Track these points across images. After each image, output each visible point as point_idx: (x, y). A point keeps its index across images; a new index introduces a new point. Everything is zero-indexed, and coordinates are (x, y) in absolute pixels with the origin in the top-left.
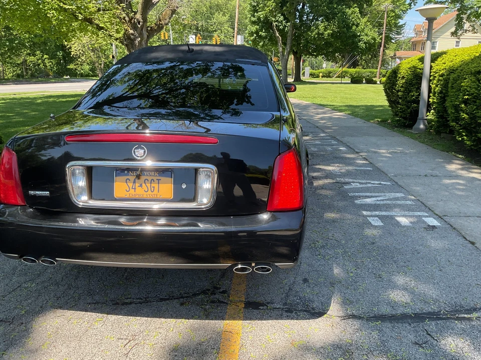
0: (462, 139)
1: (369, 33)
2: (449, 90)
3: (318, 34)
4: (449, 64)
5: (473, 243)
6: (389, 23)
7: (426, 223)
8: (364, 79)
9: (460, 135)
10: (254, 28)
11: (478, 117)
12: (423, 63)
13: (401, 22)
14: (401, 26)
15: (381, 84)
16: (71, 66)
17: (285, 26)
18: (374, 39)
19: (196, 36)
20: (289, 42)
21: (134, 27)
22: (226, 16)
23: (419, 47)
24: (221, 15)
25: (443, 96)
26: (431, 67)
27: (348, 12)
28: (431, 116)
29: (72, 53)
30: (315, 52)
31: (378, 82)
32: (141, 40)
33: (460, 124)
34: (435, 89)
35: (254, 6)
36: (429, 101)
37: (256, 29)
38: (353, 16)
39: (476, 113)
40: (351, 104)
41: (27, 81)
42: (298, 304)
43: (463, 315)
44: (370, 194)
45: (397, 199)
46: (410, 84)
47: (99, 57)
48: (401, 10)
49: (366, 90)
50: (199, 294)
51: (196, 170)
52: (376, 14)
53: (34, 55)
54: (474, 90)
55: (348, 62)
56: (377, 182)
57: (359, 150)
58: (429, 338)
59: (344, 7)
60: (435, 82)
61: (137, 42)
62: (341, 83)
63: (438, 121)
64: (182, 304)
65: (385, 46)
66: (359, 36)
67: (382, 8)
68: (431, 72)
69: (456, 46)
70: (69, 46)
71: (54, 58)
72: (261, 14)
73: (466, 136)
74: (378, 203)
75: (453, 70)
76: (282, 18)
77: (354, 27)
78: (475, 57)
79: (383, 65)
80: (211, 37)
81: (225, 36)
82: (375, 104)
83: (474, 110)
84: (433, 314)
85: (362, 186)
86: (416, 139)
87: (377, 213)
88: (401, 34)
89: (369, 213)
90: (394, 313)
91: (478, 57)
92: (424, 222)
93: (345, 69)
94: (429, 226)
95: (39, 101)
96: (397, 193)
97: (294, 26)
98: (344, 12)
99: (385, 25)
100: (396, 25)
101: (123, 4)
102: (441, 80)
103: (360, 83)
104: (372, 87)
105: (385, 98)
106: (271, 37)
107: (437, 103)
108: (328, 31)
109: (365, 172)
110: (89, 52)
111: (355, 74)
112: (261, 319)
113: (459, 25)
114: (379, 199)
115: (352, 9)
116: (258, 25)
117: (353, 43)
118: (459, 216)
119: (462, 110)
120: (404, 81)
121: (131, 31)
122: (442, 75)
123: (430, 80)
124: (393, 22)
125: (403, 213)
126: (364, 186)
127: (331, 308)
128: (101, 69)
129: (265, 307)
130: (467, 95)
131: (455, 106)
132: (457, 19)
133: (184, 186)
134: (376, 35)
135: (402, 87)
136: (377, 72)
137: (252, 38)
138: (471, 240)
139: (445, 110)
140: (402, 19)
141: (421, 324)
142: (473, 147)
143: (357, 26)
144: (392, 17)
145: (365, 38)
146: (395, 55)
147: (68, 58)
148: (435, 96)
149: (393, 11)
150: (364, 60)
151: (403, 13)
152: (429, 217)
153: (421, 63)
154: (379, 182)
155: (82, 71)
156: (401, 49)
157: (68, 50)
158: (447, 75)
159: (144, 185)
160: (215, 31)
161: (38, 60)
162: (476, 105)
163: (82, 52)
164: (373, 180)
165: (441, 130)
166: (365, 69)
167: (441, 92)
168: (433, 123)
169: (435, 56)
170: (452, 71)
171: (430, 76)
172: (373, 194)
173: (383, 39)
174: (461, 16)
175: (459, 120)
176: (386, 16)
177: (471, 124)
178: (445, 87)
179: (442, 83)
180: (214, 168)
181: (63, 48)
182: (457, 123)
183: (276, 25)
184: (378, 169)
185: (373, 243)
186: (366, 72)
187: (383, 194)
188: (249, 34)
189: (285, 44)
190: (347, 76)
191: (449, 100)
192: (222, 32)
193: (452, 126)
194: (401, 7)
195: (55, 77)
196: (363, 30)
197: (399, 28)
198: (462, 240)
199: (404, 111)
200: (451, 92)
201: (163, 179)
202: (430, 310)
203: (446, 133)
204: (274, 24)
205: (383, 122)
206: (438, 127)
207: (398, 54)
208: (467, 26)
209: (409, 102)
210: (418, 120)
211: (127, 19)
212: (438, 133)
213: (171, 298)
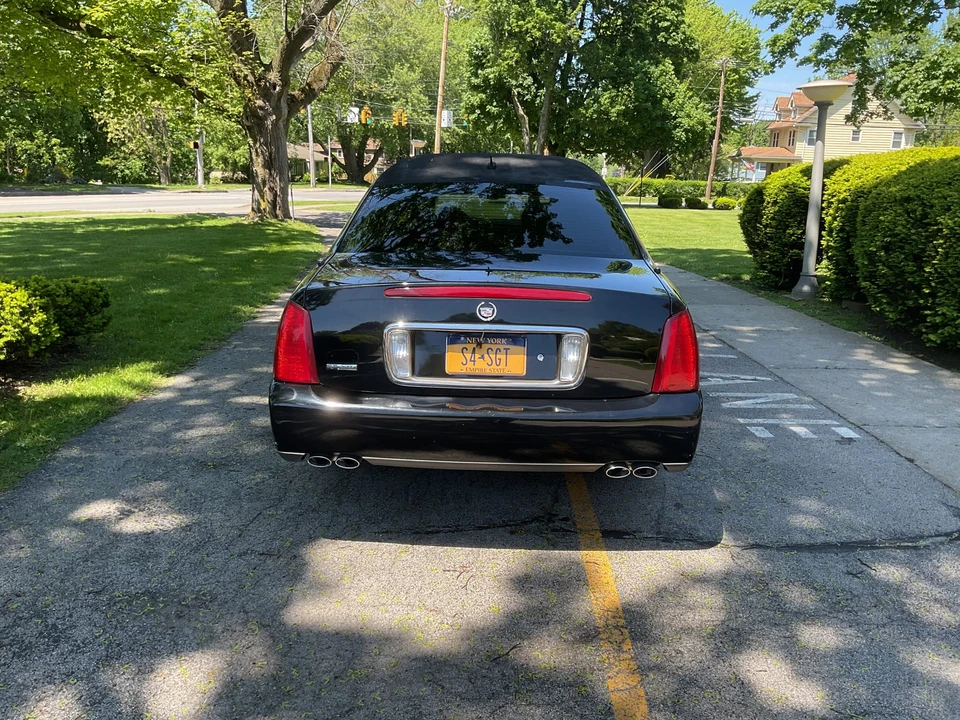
0: (881, 309)
1: (693, 112)
2: (858, 226)
3: (598, 112)
4: (855, 183)
5: (912, 461)
6: (728, 93)
7: (838, 434)
8: (683, 199)
9: (877, 301)
10: (476, 99)
11: (908, 272)
12: (810, 178)
13: (750, 92)
14: (751, 100)
15: (715, 208)
16: (106, 161)
17: (536, 96)
18: (703, 124)
19: (361, 108)
20: (542, 126)
21: (266, 94)
22: (414, 72)
23: (784, 140)
24: (406, 70)
25: (847, 236)
26: (824, 185)
27: (654, 72)
28: (824, 269)
29: (110, 136)
30: (592, 146)
31: (710, 206)
32: (277, 120)
33: (877, 285)
34: (831, 224)
35: (477, 57)
36: (820, 245)
37: (481, 99)
38: (662, 79)
39: (904, 266)
40: (672, 247)
41: (24, 189)
42: (676, 532)
43: (906, 544)
44: (744, 395)
45: (787, 401)
46: (787, 214)
47: (161, 145)
48: (750, 69)
49: (690, 221)
50: (531, 522)
51: (559, 337)
52: (704, 77)
53: (32, 138)
54: (900, 228)
55: (651, 166)
56: (749, 377)
57: (707, 326)
58: (865, 568)
59: (647, 62)
60: (831, 211)
61: (269, 122)
62: (640, 206)
63: (836, 279)
64: (512, 533)
65: (720, 137)
66: (675, 118)
67: (716, 65)
68: (823, 195)
69: (854, 139)
70: (102, 121)
71: (70, 145)
72: (491, 72)
73: (888, 303)
74: (759, 406)
75: (863, 192)
76: (530, 80)
77: (665, 102)
78: (901, 173)
79: (716, 172)
80: (388, 112)
81: (414, 111)
82: (715, 248)
83: (902, 261)
84: (866, 542)
85: (727, 382)
86: (800, 310)
87: (761, 421)
88: (750, 115)
89: (747, 421)
90: (812, 542)
91: (905, 172)
92: (834, 433)
93: (646, 179)
94: (842, 438)
95: (80, 231)
96: (786, 392)
97: (553, 97)
98: (646, 73)
99: (721, 97)
100: (741, 97)
101: (249, 53)
102: (842, 209)
103: (677, 208)
104: (701, 214)
105: (742, 237)
106: (508, 115)
107: (836, 248)
108: (618, 107)
109: (727, 362)
110: (144, 134)
111: (664, 189)
112: (631, 548)
113: (861, 103)
114: (759, 401)
115: (661, 67)
116: (484, 92)
117: (662, 129)
118: (886, 424)
119: (880, 261)
120: (777, 208)
121: (260, 102)
122: (844, 201)
123: (823, 209)
124: (736, 91)
125: (800, 421)
126: (730, 382)
127: (724, 537)
128: (165, 168)
129: (631, 536)
130: (889, 236)
131: (869, 255)
132: (856, 93)
133: (541, 358)
134: (706, 117)
135: (773, 219)
136: (706, 186)
137: (472, 117)
138: (908, 457)
139: (850, 259)
140: (752, 87)
141: (852, 554)
142: (899, 323)
143: (671, 97)
144: (734, 81)
145: (686, 122)
146: (739, 155)
147: (100, 143)
148: (831, 236)
149: (736, 71)
150: (679, 162)
151: (754, 74)
152: (842, 426)
153: (806, 178)
154: (752, 377)
155: (127, 172)
156: (750, 141)
157: (101, 128)
158: (852, 201)
159: (486, 355)
160: (395, 99)
161: (39, 147)
162: (904, 254)
163: (129, 134)
164: (743, 374)
165: (843, 295)
166: (681, 179)
167: (842, 230)
168: (828, 283)
169: (830, 168)
170: (860, 194)
171: (823, 201)
172: (749, 395)
173: (718, 123)
174: (865, 87)
175: (875, 277)
176: (723, 80)
177: (897, 284)
178: (850, 222)
179: (844, 213)
180: (586, 334)
181: (89, 124)
182: (873, 283)
183: (518, 93)
184: (745, 357)
185: (765, 460)
186: (684, 186)
187: (763, 395)
188: (466, 108)
189: (534, 129)
190: (650, 193)
191: (859, 243)
192: (407, 102)
193: (864, 288)
194: (751, 64)
195: (77, 183)
196: (682, 107)
197: (747, 103)
198: (895, 457)
199: (777, 261)
200: (862, 231)
201: (513, 348)
202: (861, 538)
203: (850, 299)
204: (515, 91)
205: (736, 280)
206: (837, 289)
207: (746, 151)
208: (873, 104)
209: (785, 245)
210: (801, 278)
211: (251, 78)
212: (837, 299)
213: (491, 526)
